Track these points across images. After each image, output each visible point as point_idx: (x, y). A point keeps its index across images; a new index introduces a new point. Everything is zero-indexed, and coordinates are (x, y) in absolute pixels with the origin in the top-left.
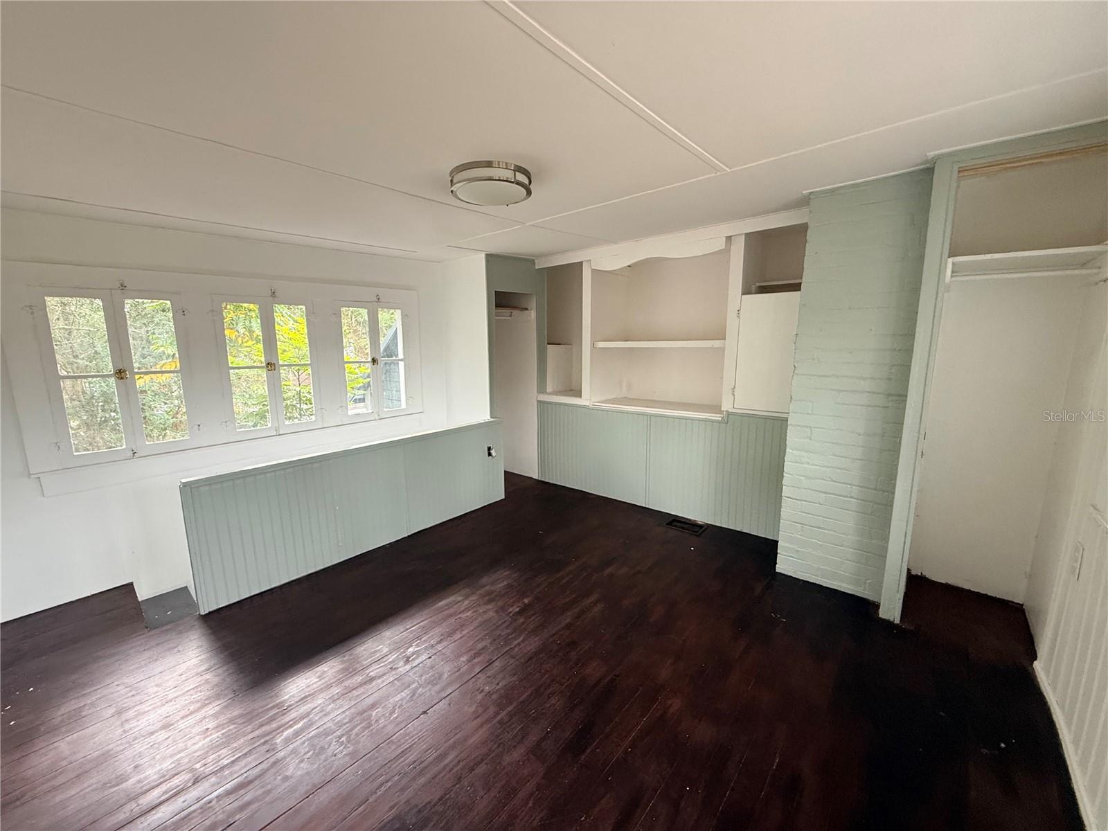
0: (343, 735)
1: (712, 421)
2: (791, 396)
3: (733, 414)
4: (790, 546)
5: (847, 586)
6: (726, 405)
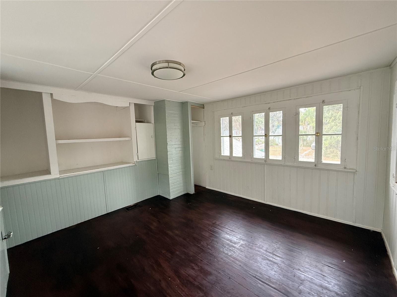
1: (132, 166)
2: (167, 151)
3: (138, 162)
4: (172, 190)
5: (182, 193)
6: (136, 159)
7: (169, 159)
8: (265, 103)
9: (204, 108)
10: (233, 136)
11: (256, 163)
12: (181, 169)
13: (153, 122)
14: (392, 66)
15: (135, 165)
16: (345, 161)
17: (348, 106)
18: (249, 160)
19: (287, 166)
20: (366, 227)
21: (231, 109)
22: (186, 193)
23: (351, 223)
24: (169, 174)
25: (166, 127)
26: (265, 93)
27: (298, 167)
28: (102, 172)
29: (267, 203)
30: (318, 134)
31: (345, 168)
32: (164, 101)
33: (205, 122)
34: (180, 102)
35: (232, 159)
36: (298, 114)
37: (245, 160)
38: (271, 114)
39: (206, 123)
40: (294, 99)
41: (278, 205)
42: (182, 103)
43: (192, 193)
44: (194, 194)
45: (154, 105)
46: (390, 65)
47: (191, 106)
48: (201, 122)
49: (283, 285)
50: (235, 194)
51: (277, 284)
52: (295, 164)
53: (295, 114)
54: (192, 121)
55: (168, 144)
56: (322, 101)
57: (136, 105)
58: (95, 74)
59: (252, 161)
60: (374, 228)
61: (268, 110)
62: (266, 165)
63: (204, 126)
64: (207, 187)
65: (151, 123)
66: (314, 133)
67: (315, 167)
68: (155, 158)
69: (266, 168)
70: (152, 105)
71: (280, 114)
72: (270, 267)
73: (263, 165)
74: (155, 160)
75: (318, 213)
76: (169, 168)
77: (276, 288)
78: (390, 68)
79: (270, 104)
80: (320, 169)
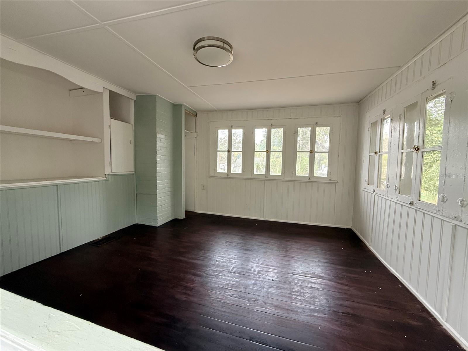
0: (302, 296)
1: (102, 181)
2: (157, 163)
3: (112, 176)
4: (160, 215)
5: (171, 218)
6: (107, 171)
7: (158, 172)
8: (268, 119)
9: (196, 117)
10: (232, 150)
11: (256, 179)
12: (170, 188)
13: (132, 122)
14: (360, 103)
15: (108, 180)
16: (330, 174)
17: (333, 129)
18: (250, 177)
19: (286, 181)
20: (342, 227)
21: (231, 121)
22: (173, 218)
23: (333, 225)
24: (157, 193)
25: (156, 131)
26: (267, 109)
27: (295, 181)
28: (56, 186)
29: (266, 219)
30: (312, 152)
31: (330, 180)
32: (154, 96)
33: (197, 133)
34: (172, 103)
35: (231, 176)
36: (296, 132)
37: (245, 177)
38: (273, 130)
39: (198, 135)
40: (294, 118)
41: (277, 220)
42: (174, 104)
43: (182, 218)
44: (184, 219)
45: (136, 99)
46: (359, 102)
47: (185, 111)
48: (191, 132)
49: (316, 273)
50: (232, 215)
51: (311, 274)
52: (293, 179)
53: (294, 133)
54: (185, 131)
55: (157, 154)
56: (315, 123)
57: (111, 92)
58: (103, 24)
59: (253, 178)
60: (347, 226)
61: (270, 126)
62: (266, 181)
63: (195, 138)
64: (196, 211)
65: (130, 123)
66: (309, 151)
67: (309, 180)
68: (133, 173)
69: (266, 184)
70: (132, 99)
71: (281, 131)
72: (299, 264)
73: (263, 181)
74: (133, 175)
75: (310, 221)
76: (157, 185)
77: (312, 276)
78: (359, 104)
79: (272, 120)
80: (313, 182)
